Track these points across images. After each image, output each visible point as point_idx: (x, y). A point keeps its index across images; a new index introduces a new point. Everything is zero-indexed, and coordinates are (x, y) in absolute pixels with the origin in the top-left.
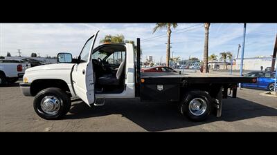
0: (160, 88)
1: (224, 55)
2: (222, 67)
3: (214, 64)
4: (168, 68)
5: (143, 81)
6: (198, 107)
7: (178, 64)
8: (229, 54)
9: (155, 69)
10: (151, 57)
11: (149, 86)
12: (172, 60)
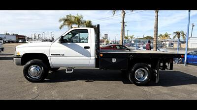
0: (114, 60)
1: (178, 34)
2: (176, 46)
3: (168, 43)
4: (122, 46)
5: (102, 55)
6: (142, 75)
7: (133, 42)
8: (183, 33)
9: (110, 47)
10: (106, 35)
11: (106, 59)
12: (126, 38)
